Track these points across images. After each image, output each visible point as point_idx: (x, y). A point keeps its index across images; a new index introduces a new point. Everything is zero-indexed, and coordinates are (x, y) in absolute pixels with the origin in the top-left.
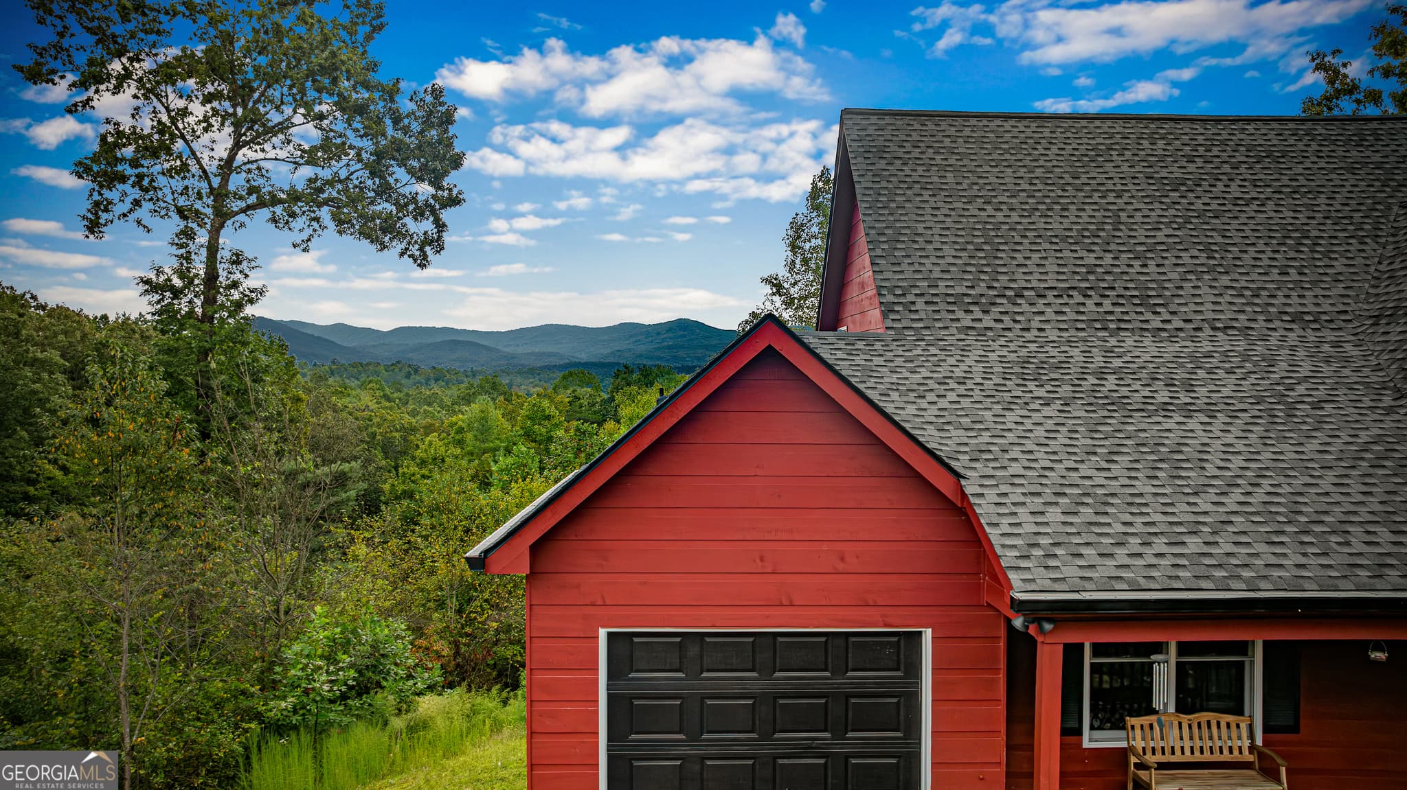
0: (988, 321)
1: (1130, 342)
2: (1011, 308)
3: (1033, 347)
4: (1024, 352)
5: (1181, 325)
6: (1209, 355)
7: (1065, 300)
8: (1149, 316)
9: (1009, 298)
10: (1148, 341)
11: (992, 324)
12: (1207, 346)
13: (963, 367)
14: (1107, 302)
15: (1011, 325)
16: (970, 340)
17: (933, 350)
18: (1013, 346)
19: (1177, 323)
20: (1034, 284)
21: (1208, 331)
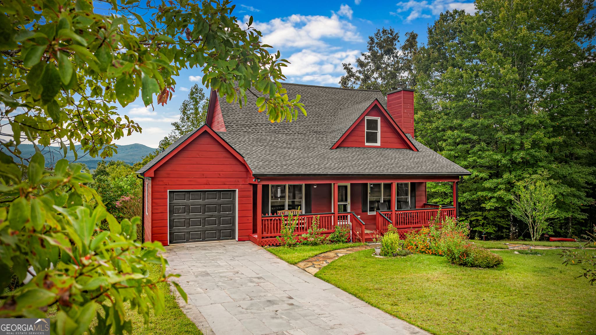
0: (250, 130)
1: (280, 136)
2: (255, 128)
3: (259, 136)
4: (257, 137)
5: (292, 132)
6: (296, 139)
7: (267, 126)
8: (285, 131)
9: (255, 125)
10: (284, 136)
11: (251, 131)
12: (296, 137)
13: (244, 139)
14: (276, 127)
15: (255, 131)
16: (246, 134)
17: (238, 136)
18: (255, 136)
19: (291, 132)
20: (260, 122)
21: (297, 134)
